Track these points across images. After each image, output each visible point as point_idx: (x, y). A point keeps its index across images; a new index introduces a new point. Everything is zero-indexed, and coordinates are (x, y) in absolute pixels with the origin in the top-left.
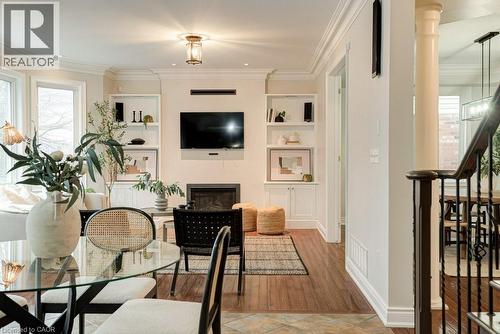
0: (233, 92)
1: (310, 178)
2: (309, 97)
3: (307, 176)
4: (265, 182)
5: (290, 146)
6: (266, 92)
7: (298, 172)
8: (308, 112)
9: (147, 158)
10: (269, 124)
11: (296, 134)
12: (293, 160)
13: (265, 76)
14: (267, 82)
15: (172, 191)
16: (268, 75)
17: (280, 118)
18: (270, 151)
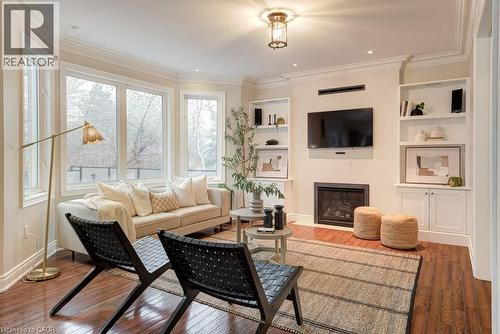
0: (361, 88)
1: (458, 182)
2: (459, 82)
3: (453, 179)
4: (398, 184)
5: (430, 142)
6: (401, 83)
7: (442, 173)
8: (458, 101)
9: (280, 157)
10: (403, 118)
11: (440, 128)
12: (436, 159)
13: (399, 66)
14: (402, 72)
15: (269, 191)
16: (404, 64)
17: (417, 111)
18: (405, 149)
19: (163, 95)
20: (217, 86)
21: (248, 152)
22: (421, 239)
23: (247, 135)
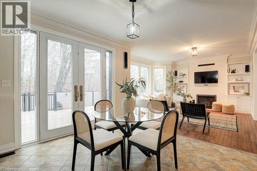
0: (213, 64)
1: (248, 94)
2: (248, 63)
3: (246, 93)
4: (227, 95)
5: (238, 82)
6: (227, 63)
7: (242, 91)
8: (247, 69)
9: (184, 87)
10: (228, 74)
11: (241, 77)
12: (240, 87)
13: (227, 57)
14: (228, 59)
15: (188, 96)
16: (228, 57)
17: (233, 72)
18: (229, 84)
19: (148, 68)
20: (163, 64)
21: (174, 85)
22: (235, 112)
23: (174, 80)
